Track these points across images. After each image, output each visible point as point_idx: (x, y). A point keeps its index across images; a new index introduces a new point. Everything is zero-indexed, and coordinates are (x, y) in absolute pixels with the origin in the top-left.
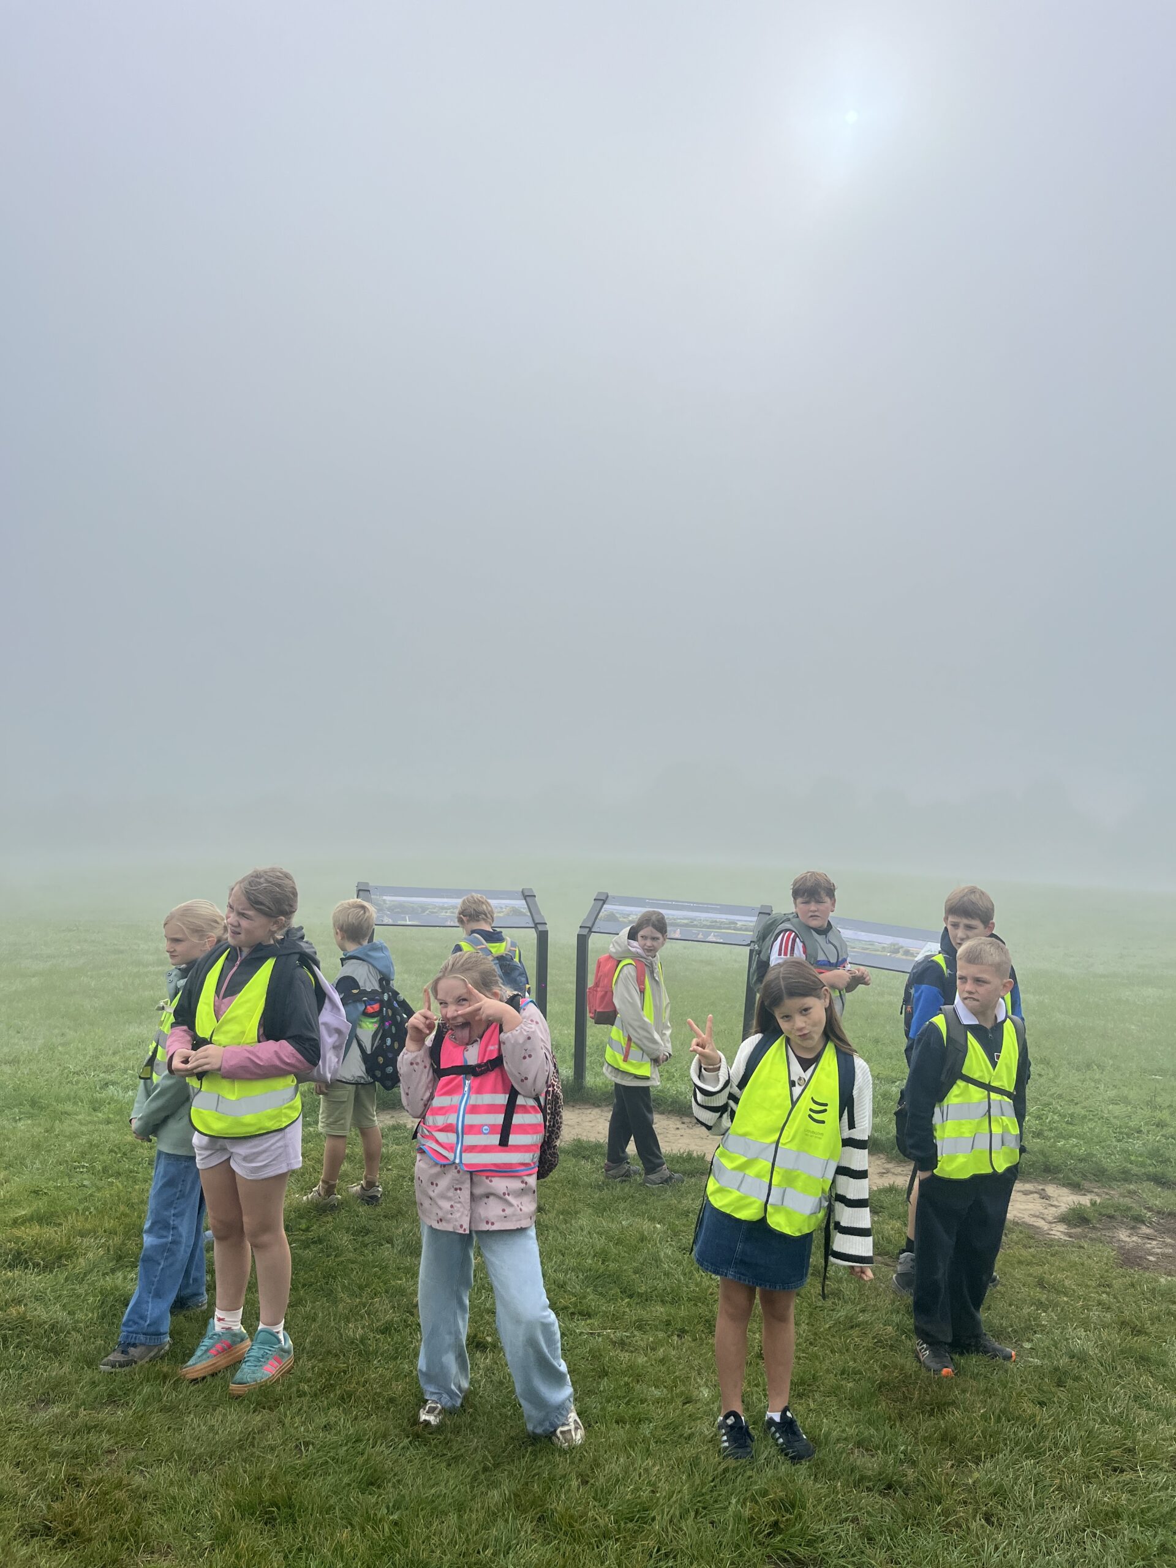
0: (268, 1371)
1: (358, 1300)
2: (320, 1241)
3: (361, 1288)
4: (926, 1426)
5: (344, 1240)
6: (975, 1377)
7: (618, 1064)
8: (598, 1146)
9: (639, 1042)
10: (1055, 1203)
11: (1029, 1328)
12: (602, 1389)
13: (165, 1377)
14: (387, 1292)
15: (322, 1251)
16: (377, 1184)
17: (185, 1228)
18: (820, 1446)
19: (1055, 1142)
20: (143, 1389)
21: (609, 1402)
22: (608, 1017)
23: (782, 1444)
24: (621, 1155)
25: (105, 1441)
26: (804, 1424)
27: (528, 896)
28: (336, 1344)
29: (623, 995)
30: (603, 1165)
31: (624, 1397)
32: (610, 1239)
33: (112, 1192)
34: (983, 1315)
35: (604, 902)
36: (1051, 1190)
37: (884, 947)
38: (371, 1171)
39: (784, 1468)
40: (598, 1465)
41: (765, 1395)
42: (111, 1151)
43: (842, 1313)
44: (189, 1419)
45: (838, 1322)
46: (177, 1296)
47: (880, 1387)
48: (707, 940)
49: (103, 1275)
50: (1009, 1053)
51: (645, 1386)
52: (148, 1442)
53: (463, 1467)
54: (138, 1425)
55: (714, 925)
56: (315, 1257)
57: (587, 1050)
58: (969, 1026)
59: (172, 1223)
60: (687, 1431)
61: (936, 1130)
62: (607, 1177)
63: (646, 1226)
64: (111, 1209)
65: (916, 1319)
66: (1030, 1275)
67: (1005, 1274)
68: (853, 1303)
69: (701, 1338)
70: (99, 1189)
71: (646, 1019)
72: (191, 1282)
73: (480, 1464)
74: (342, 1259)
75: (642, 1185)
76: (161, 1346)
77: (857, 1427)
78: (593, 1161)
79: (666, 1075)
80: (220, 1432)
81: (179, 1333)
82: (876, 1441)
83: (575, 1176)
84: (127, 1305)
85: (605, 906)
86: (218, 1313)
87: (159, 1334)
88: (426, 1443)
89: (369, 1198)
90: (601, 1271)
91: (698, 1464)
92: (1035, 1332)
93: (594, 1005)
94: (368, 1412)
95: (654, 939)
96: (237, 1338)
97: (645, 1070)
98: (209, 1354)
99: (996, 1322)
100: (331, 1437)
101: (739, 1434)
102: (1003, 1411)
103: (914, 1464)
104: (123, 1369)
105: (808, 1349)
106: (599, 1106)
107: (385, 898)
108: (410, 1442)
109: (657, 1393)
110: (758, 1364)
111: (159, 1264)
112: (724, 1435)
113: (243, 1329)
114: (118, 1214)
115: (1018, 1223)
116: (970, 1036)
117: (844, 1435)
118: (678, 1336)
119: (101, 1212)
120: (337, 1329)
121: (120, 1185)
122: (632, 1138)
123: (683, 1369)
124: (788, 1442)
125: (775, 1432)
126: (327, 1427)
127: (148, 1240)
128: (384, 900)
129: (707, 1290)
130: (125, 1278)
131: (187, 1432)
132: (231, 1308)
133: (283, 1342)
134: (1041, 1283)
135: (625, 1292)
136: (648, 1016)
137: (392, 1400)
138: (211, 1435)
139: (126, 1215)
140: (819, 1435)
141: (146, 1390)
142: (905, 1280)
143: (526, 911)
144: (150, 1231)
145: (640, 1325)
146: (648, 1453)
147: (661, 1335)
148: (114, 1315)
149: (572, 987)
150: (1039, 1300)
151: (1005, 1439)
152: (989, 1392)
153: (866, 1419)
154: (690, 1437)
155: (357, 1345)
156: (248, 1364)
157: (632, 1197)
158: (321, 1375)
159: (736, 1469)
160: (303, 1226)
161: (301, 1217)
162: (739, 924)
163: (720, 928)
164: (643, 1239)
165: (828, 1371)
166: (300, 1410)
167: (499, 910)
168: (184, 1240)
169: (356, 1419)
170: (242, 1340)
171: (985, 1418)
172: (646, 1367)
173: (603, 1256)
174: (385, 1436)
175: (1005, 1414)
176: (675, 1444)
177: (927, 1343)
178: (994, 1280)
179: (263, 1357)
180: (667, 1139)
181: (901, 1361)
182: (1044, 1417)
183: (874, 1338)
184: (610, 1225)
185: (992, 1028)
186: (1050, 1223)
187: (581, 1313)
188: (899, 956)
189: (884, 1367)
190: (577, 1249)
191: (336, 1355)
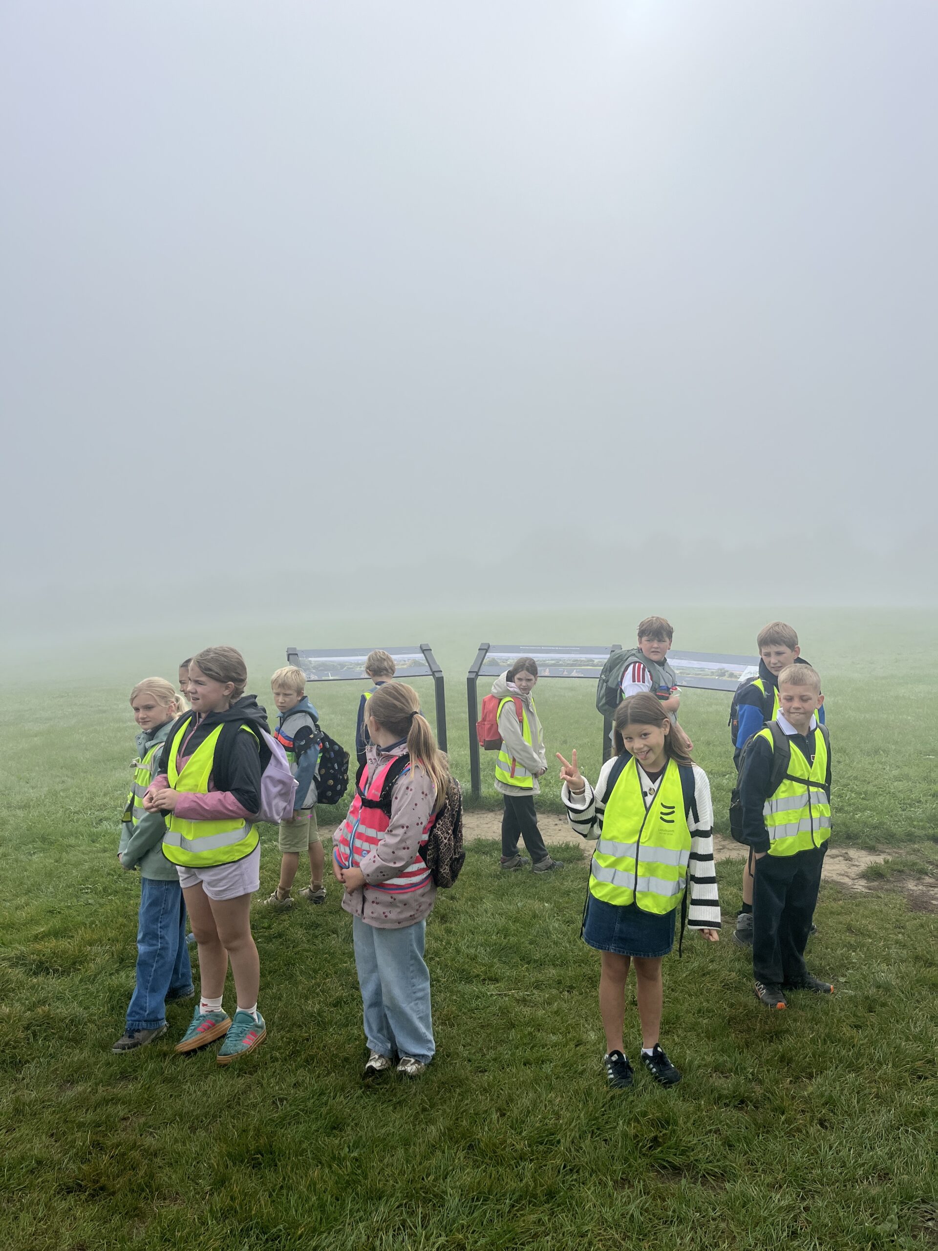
0: (246, 1044)
1: (313, 981)
2: (280, 935)
3: (315, 971)
4: (768, 1050)
5: (299, 933)
6: (803, 1008)
7: (507, 780)
8: (494, 843)
9: (523, 762)
10: (857, 863)
11: (842, 966)
12: (511, 1038)
13: (165, 1055)
14: (336, 973)
15: (282, 944)
16: (322, 887)
17: (171, 937)
18: (685, 1073)
19: (853, 815)
20: (148, 1065)
21: (518, 1048)
22: (495, 744)
23: (656, 1072)
24: (513, 849)
25: (121, 1110)
26: (672, 1054)
27: (425, 650)
28: (299, 1017)
29: (506, 725)
30: (499, 858)
31: (529, 1044)
32: (509, 918)
33: (112, 908)
34: (806, 958)
35: (487, 651)
36: (853, 853)
37: (712, 672)
38: (317, 877)
39: (659, 1092)
40: (512, 1100)
41: (639, 1035)
42: (109, 874)
43: (696, 964)
44: (186, 1087)
45: (693, 972)
46: (170, 988)
47: (729, 1022)
48: (571, 675)
49: (111, 974)
50: (821, 754)
51: (544, 1034)
52: (155, 1109)
53: (405, 1109)
54: (146, 1096)
55: (575, 664)
56: (277, 949)
57: (481, 766)
58: (790, 736)
59: (159, 933)
60: (580, 1068)
61: (767, 820)
62: (503, 868)
63: (536, 905)
64: (112, 921)
65: (755, 965)
66: (841, 923)
67: (821, 923)
68: (703, 955)
69: (586, 992)
70: (101, 906)
71: (526, 743)
72: (180, 976)
73: (419, 1106)
74: (297, 950)
75: (531, 872)
76: (159, 1028)
77: (713, 1055)
78: (491, 856)
79: (544, 782)
80: (212, 1096)
81: (174, 1018)
82: (729, 1065)
83: (478, 869)
84: (130, 999)
85: (488, 654)
86: (203, 1000)
87: (157, 1020)
88: (375, 1091)
89: (317, 899)
90: (504, 944)
91: (591, 1094)
92: (848, 969)
93: (484, 735)
94: (328, 1070)
95: (529, 680)
96: (219, 1018)
97: (528, 783)
98: (197, 1031)
99: (817, 963)
100: (301, 1094)
101: (622, 1068)
102: (828, 1036)
103: (761, 1082)
104: (131, 1050)
105: (670, 994)
106: (492, 811)
107: (310, 659)
108: (363, 1092)
109: (554, 1038)
110: (632, 1010)
111: (152, 966)
112: (610, 1069)
113: (223, 1011)
114: (118, 925)
115: (828, 882)
116: (791, 743)
117: (704, 1063)
118: (568, 991)
119: (105, 924)
120: (299, 1006)
121: (117, 901)
122: (521, 835)
123: (574, 1018)
124: (660, 1071)
125: (649, 1064)
126: (295, 1085)
127: (142, 948)
128: (310, 661)
129: (588, 954)
130: (127, 976)
131: (185, 1097)
132: (213, 996)
133: (257, 1020)
134: (849, 929)
135: (524, 959)
136: (527, 740)
137: (346, 1060)
138: (205, 1099)
139: (124, 926)
140: (684, 1064)
141: (151, 1066)
142: (744, 934)
143: (424, 662)
144: (143, 941)
145: (538, 985)
146: (551, 1088)
147: (554, 992)
148: (121, 1007)
149: (465, 716)
150: (849, 943)
151: (831, 1058)
152: (815, 1020)
153: (720, 1048)
154: (582, 1073)
155: (315, 1017)
156: (230, 1039)
157: (524, 882)
158: (289, 1043)
159: (621, 1095)
160: (266, 925)
161: (263, 917)
162: (596, 661)
163: (580, 665)
164: (535, 916)
165: (688, 1012)
166: (274, 1072)
167: (403, 662)
168: (170, 946)
169: (319, 1077)
170: (223, 1019)
171: (813, 1041)
172: (545, 1019)
173: (505, 932)
174: (343, 1089)
175: (829, 1038)
176: (571, 1079)
177: (764, 984)
178: (813, 929)
179: (242, 1033)
180: (548, 834)
181: (743, 999)
182: (860, 1038)
183: (721, 982)
184: (508, 907)
185: (807, 736)
186: (853, 879)
187: (490, 979)
188: (725, 678)
189: (731, 1006)
190: (484, 928)
191: (300, 1026)
